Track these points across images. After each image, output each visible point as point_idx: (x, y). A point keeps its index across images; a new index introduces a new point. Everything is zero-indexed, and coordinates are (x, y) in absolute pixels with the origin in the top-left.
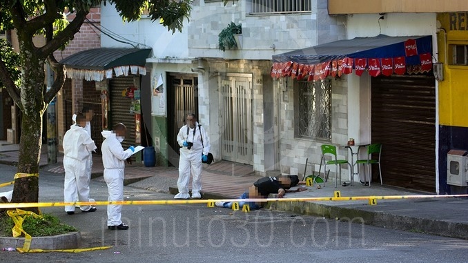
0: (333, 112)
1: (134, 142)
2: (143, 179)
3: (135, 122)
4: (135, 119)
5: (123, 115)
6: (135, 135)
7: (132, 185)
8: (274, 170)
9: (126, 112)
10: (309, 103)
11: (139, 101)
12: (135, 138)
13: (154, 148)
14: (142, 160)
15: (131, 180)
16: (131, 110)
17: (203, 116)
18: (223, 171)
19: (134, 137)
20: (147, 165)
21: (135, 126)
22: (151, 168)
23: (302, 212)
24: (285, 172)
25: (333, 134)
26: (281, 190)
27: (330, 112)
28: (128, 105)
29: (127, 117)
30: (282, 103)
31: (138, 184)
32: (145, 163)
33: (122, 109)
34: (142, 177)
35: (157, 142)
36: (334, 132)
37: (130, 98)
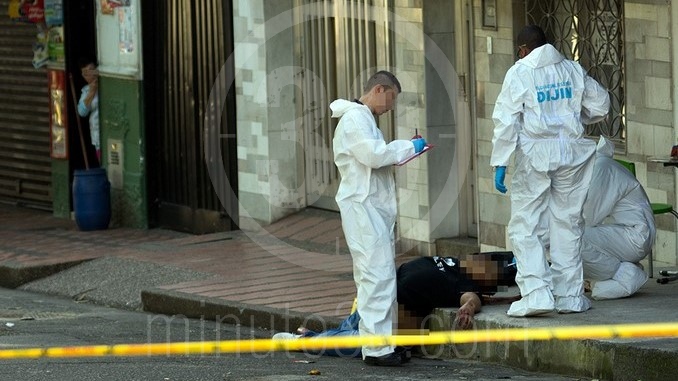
0: (629, 59)
1: (48, 154)
2: (67, 266)
3: (49, 95)
4: (48, 85)
5: (16, 74)
6: (50, 135)
7: (34, 285)
8: (460, 237)
9: (22, 64)
10: (558, 31)
11: (61, 31)
12: (49, 144)
13: (104, 174)
14: (72, 209)
15: (31, 270)
16: (37, 60)
17: (248, 75)
18: (308, 242)
19: (45, 139)
20: (86, 225)
21: (50, 105)
22: (95, 235)
23: (530, 363)
24: (490, 243)
25: (631, 126)
26: (468, 297)
27: (621, 59)
28: (29, 45)
29: (25, 79)
30: (479, 32)
31: (53, 283)
32: (79, 218)
33: (12, 55)
34: (62, 260)
35: (115, 155)
36: (634, 119)
37: (34, 21)
